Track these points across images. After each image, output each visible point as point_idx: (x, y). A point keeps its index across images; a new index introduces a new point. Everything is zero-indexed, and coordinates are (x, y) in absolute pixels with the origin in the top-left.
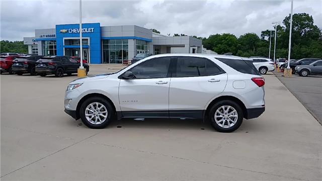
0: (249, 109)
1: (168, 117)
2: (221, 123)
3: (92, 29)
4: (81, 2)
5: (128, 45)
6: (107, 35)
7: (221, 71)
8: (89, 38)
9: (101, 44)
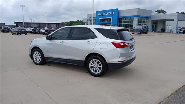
0: (108, 63)
1: (67, 63)
2: (93, 70)
3: (114, 12)
4: (93, 1)
5: (133, 21)
6: (122, 15)
7: (95, 37)
8: (111, 18)
9: (118, 21)
